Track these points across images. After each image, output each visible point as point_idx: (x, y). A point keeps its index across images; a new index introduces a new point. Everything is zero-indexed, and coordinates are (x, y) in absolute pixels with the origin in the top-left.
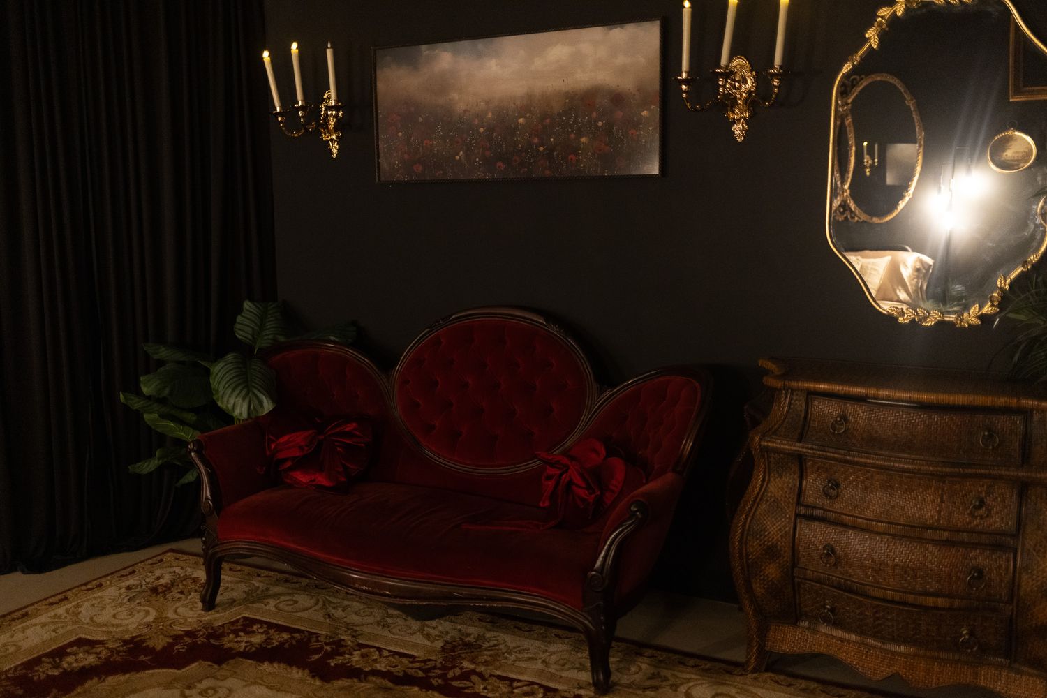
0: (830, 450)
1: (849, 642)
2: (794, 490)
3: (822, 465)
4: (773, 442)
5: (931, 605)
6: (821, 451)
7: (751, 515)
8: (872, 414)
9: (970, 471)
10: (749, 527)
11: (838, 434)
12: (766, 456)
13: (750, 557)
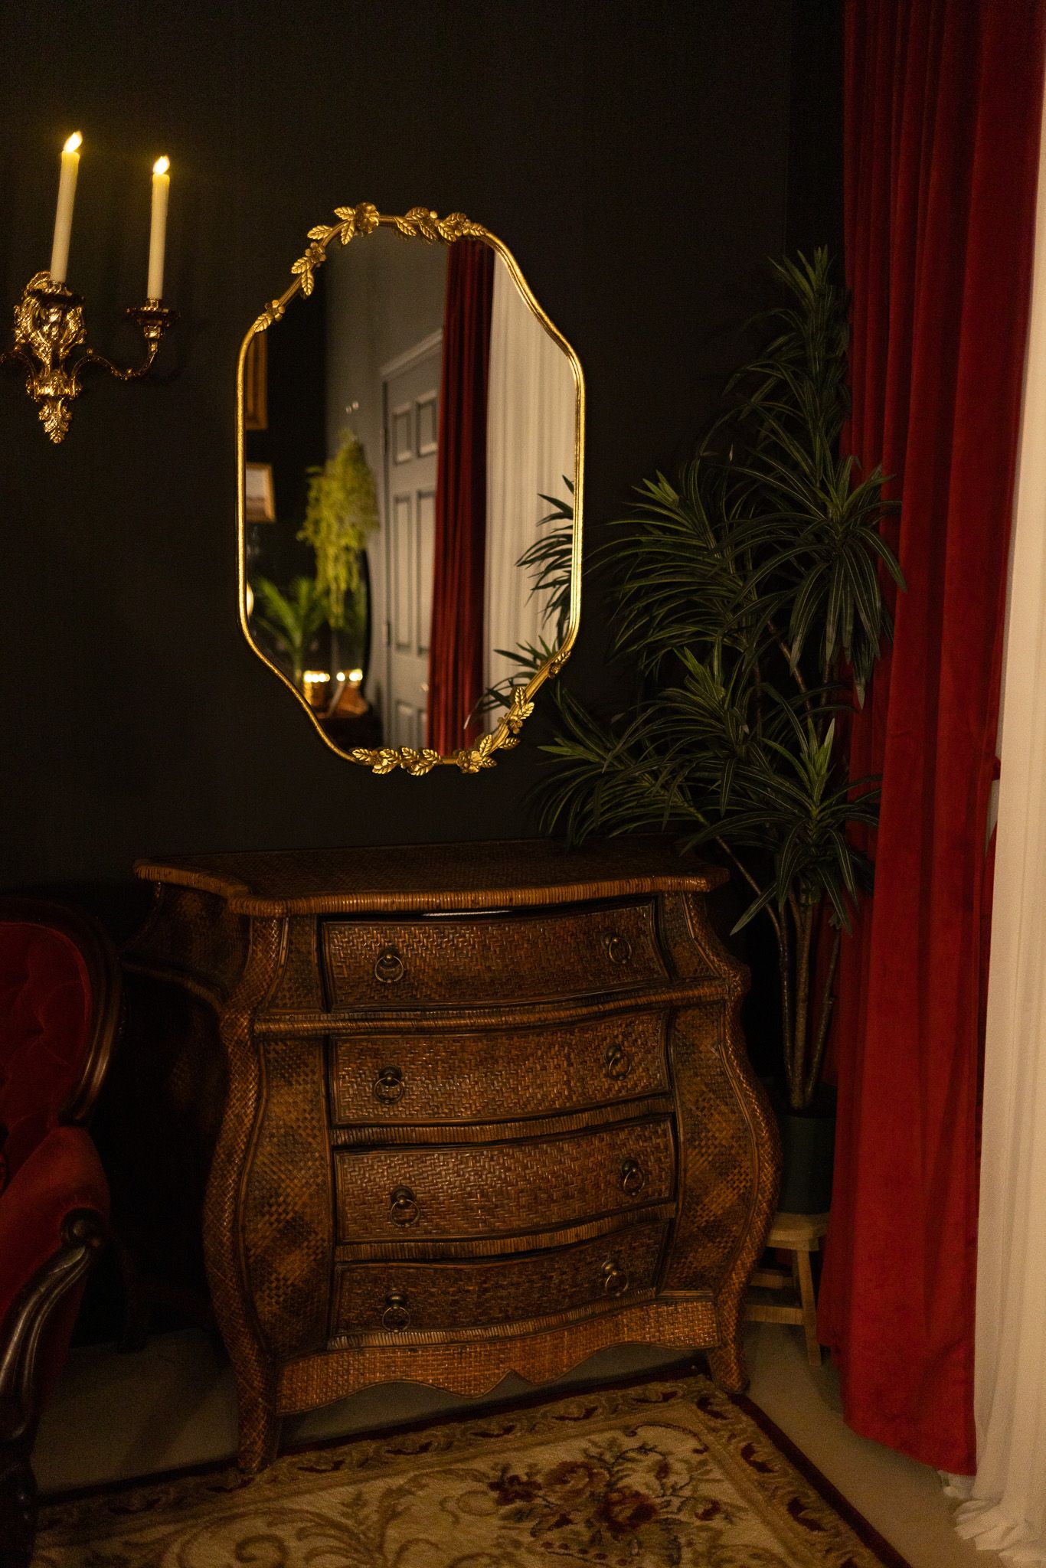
0: (387, 1015)
1: (425, 1347)
2: (318, 1102)
3: (370, 1045)
4: (279, 1021)
5: (574, 1240)
6: (372, 1020)
7: (247, 1170)
8: (444, 937)
9: (611, 1006)
10: (247, 1195)
11: (393, 983)
12: (262, 1052)
13: (252, 1252)
